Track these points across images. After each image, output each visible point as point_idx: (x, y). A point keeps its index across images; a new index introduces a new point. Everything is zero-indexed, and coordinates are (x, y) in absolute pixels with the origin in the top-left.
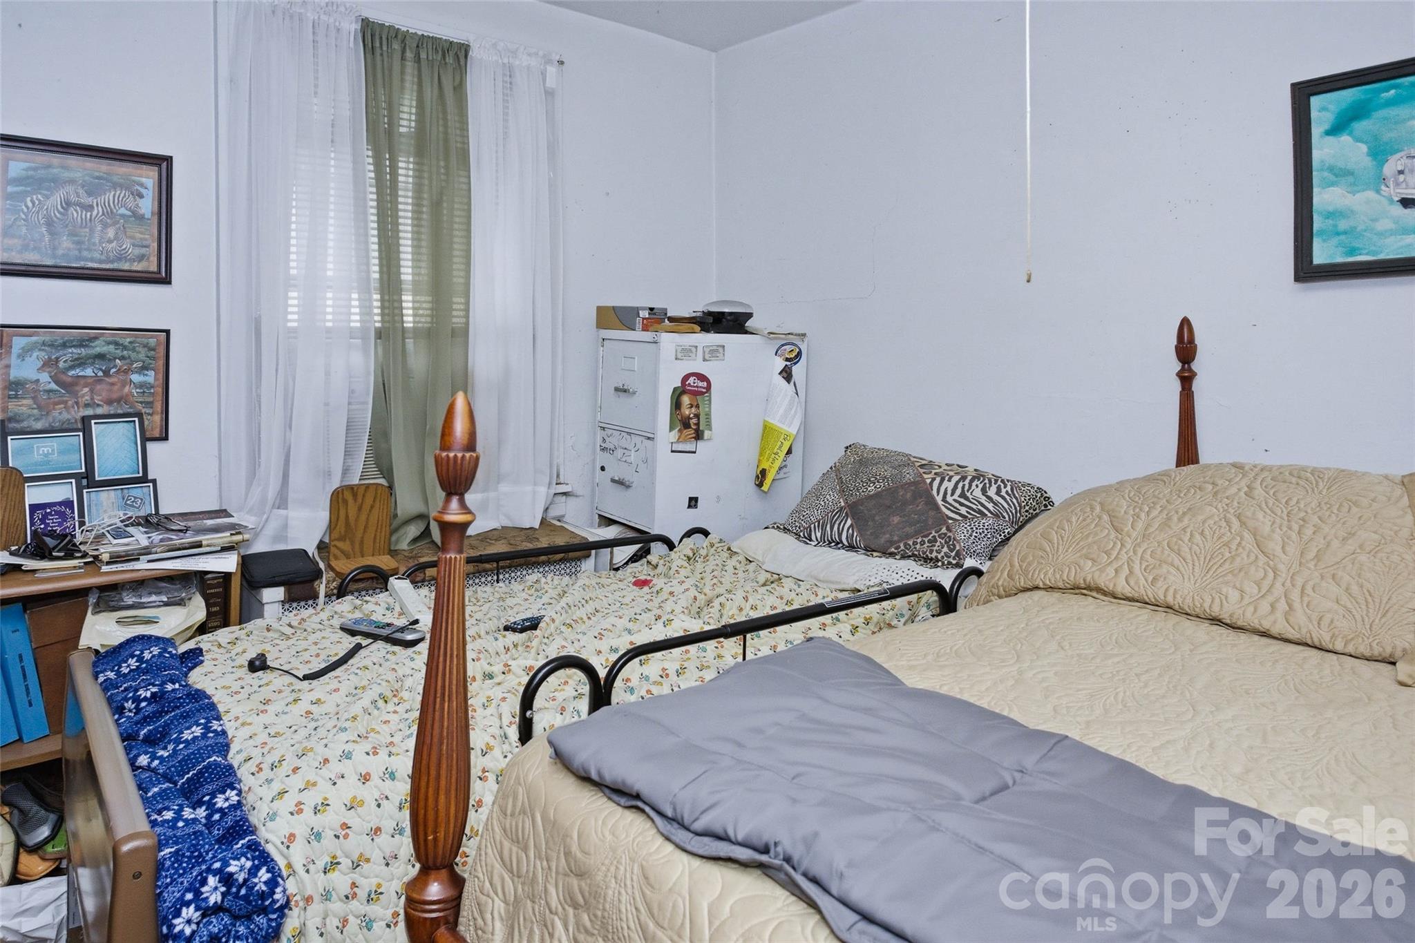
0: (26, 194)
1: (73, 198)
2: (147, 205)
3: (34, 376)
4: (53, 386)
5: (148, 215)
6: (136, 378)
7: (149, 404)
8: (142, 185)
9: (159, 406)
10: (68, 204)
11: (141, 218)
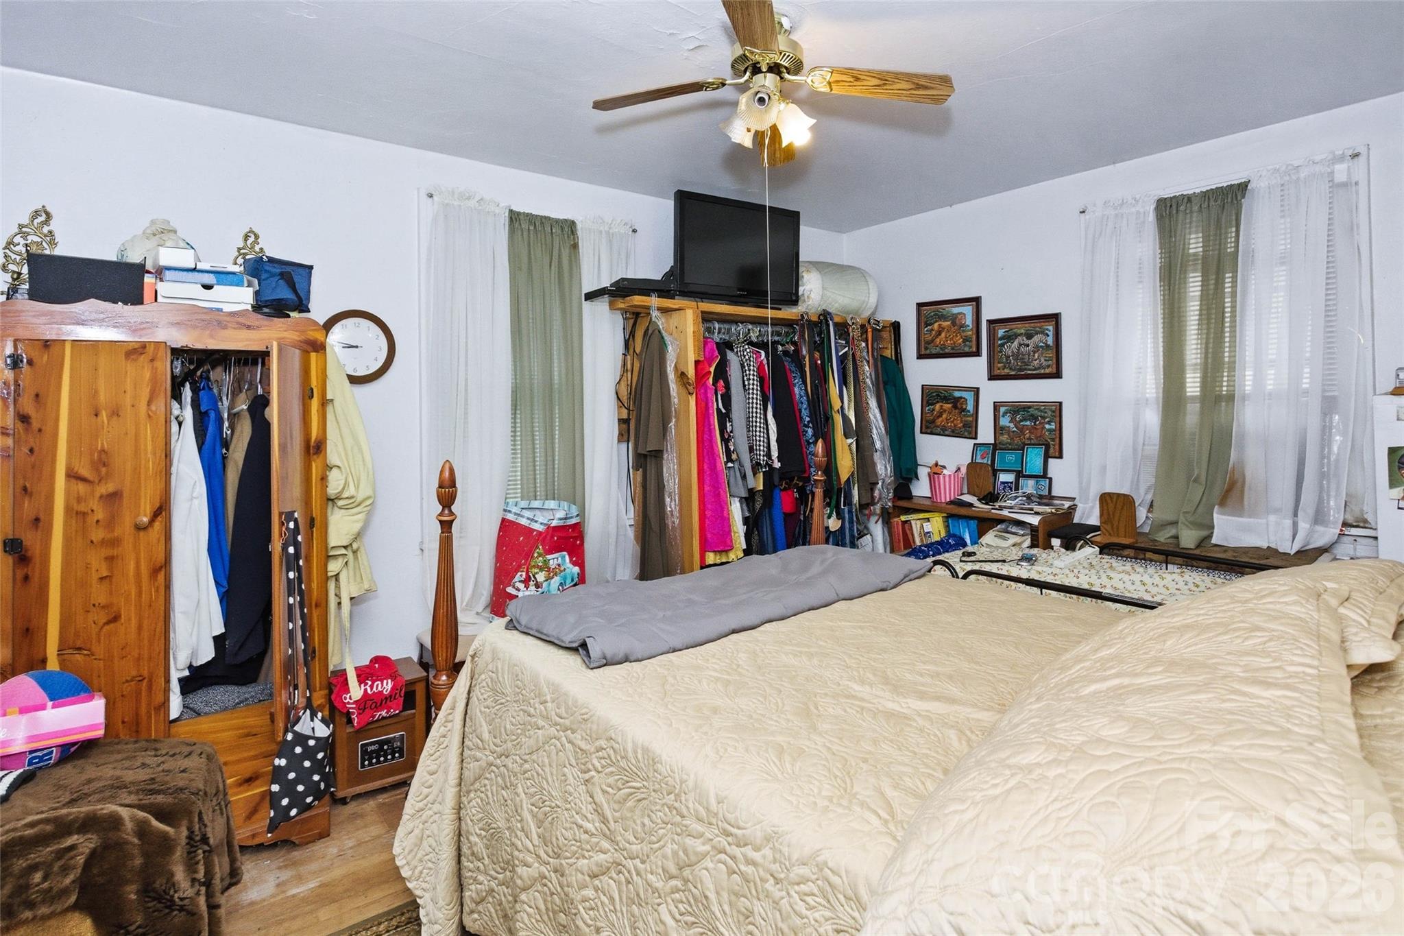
0: (1006, 343)
1: (1022, 342)
2: (1050, 341)
3: (1008, 424)
4: (1015, 429)
5: (1051, 344)
6: (1047, 426)
7: (1053, 440)
8: (1047, 329)
9: (1057, 440)
10: (1020, 345)
11: (1048, 346)
